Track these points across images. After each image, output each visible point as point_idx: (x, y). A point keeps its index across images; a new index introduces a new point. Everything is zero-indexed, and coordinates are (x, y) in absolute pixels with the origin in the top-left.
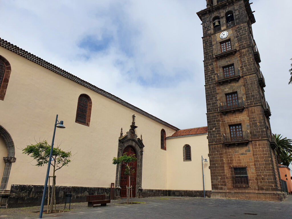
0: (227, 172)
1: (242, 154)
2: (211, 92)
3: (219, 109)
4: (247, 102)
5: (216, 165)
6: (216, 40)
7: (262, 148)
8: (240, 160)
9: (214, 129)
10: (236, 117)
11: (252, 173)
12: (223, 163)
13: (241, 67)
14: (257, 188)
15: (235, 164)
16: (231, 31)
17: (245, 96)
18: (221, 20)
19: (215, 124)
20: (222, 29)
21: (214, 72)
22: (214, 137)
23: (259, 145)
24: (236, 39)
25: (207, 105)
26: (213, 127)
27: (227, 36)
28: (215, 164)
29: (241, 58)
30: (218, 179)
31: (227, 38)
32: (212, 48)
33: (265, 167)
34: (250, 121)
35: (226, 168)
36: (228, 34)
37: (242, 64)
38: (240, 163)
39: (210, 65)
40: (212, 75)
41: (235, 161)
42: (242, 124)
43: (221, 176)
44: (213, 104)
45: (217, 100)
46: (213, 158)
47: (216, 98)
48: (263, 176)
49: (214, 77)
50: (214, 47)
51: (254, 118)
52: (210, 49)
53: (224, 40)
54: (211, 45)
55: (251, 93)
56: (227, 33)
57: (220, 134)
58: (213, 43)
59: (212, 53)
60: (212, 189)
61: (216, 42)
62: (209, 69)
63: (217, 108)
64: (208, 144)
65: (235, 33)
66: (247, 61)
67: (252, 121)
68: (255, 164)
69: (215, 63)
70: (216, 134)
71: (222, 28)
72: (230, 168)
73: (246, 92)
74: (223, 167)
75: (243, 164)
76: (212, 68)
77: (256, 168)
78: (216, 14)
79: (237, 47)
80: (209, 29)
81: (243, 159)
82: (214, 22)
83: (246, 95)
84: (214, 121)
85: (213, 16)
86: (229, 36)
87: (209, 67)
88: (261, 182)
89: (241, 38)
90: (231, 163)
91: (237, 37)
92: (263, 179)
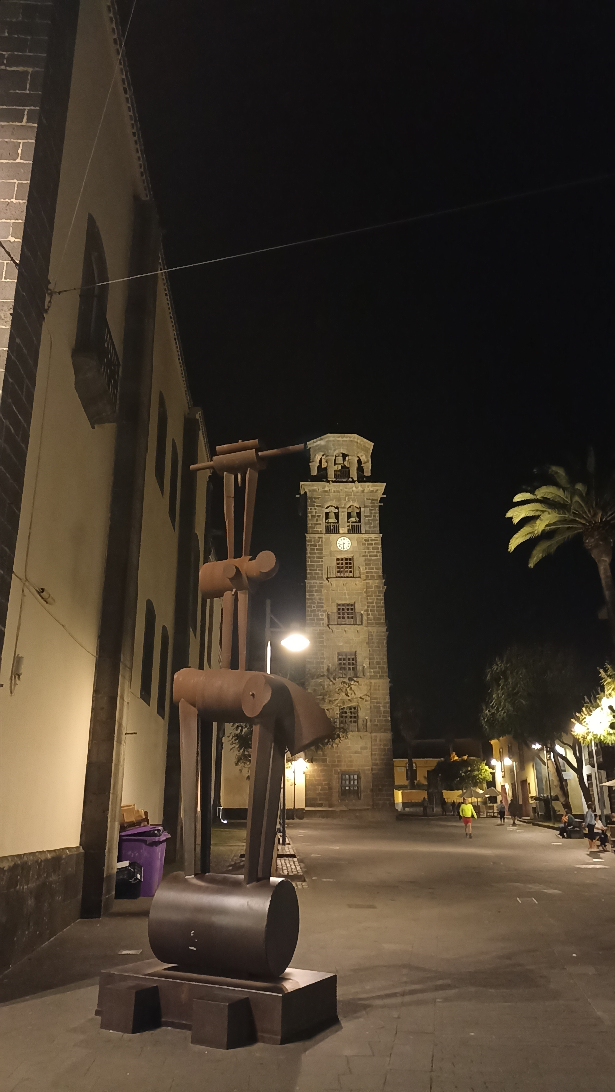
0: (332, 780)
1: (356, 752)
4: (371, 672)
5: (316, 767)
6: (330, 547)
7: (383, 745)
8: (351, 761)
11: (367, 782)
12: (327, 766)
13: (367, 611)
15: (344, 767)
16: (355, 541)
17: (367, 661)
18: (341, 514)
20: (341, 531)
21: (322, 607)
23: (380, 741)
24: (363, 559)
27: (349, 548)
28: (313, 766)
29: (368, 596)
30: (317, 789)
31: (349, 554)
32: (322, 561)
33: (385, 774)
36: (350, 546)
37: (368, 607)
38: (352, 766)
39: (316, 591)
40: (318, 611)
41: (344, 761)
43: (321, 785)
44: (317, 663)
45: (324, 659)
47: (323, 654)
48: (381, 787)
49: (322, 615)
50: (325, 560)
51: (376, 698)
52: (319, 562)
53: (343, 554)
54: (321, 555)
55: (377, 658)
56: (350, 542)
58: (324, 552)
59: (322, 570)
60: (306, 806)
61: (330, 553)
62: (315, 599)
65: (362, 547)
66: (376, 603)
67: (373, 703)
69: (326, 591)
71: (340, 529)
72: (336, 772)
73: (370, 655)
74: (326, 770)
75: (354, 769)
77: (373, 774)
78: (331, 498)
79: (363, 573)
80: (319, 521)
81: (357, 760)
82: (327, 510)
83: (370, 659)
85: (328, 500)
86: (352, 550)
87: (315, 594)
88: (377, 795)
89: (370, 560)
91: (364, 557)
92: (380, 790)
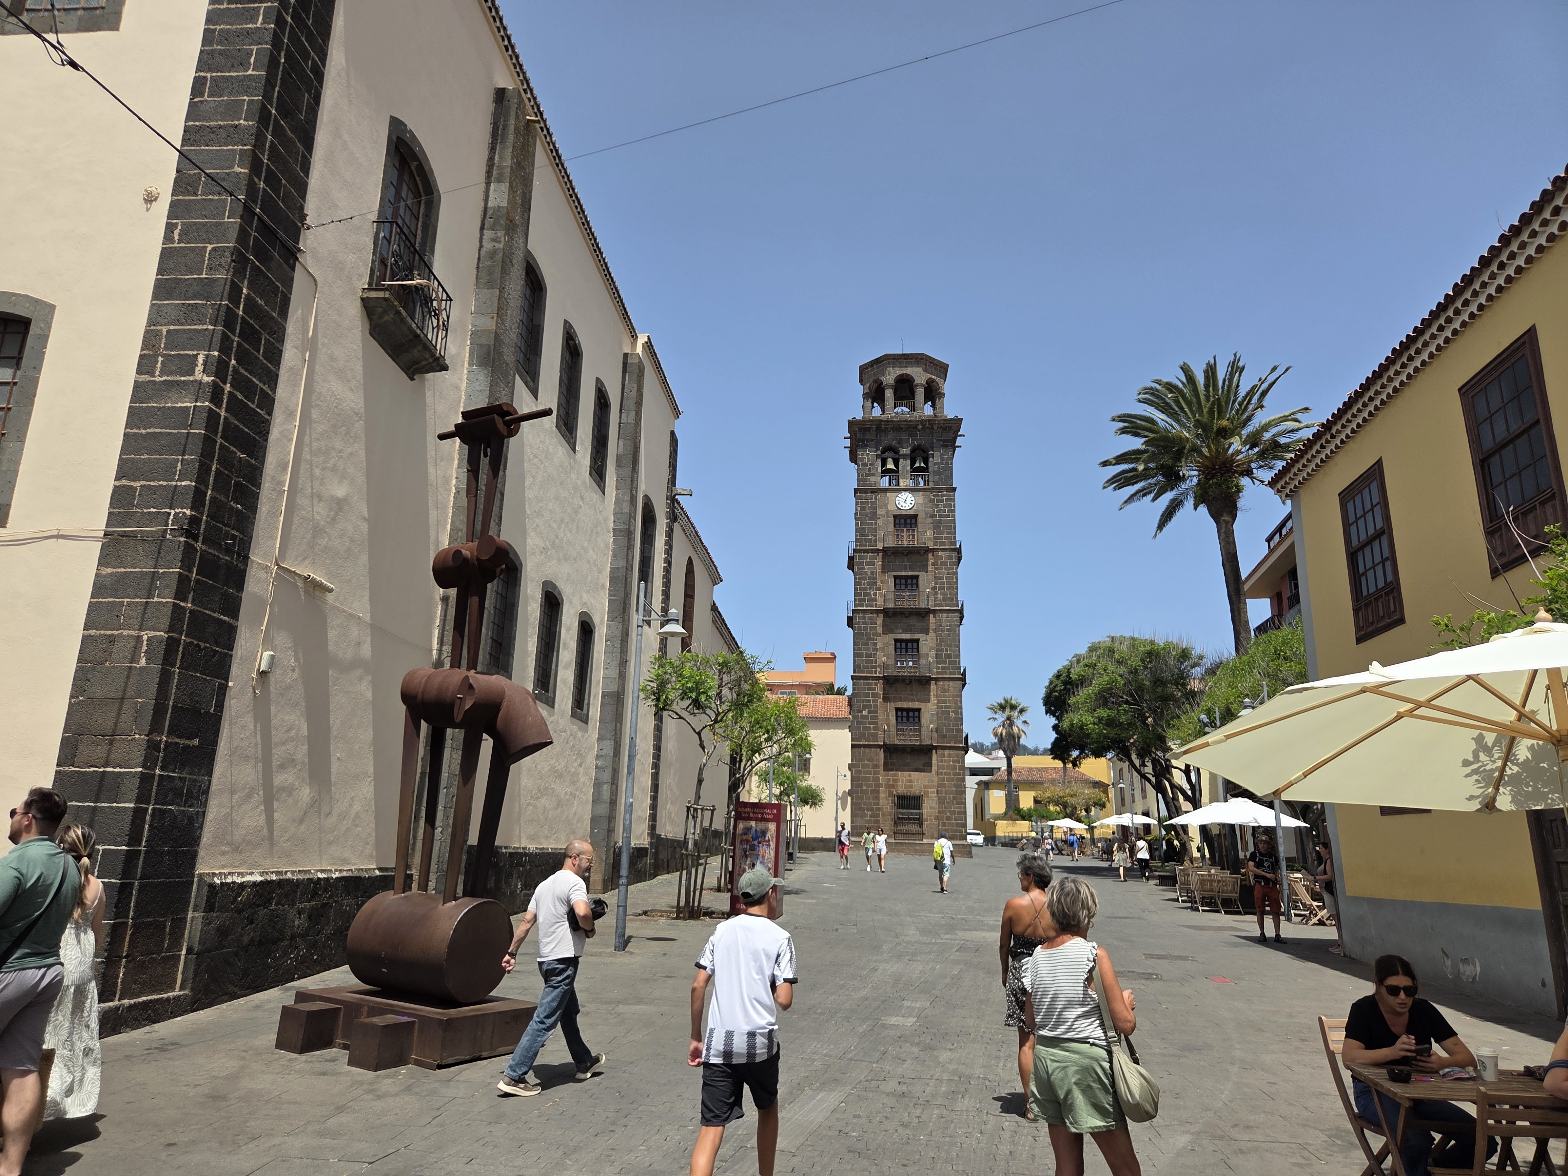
0: (886, 804)
2: (866, 629)
3: (878, 669)
4: (938, 668)
5: (864, 788)
6: (886, 505)
7: (953, 761)
8: (910, 781)
9: (865, 713)
10: (913, 695)
11: (931, 808)
12: (879, 785)
13: (934, 588)
14: (936, 836)
15: (901, 789)
16: (920, 497)
17: (933, 653)
18: (902, 462)
19: (869, 701)
20: (902, 485)
21: (876, 583)
22: (865, 728)
23: (949, 756)
24: (930, 520)
25: (855, 655)
26: (865, 707)
27: (911, 506)
28: (861, 786)
29: (936, 569)
30: (866, 815)
31: (912, 513)
32: (876, 524)
33: (954, 798)
34: (939, 707)
35: (882, 795)
36: (913, 502)
38: (911, 787)
39: (868, 564)
41: (903, 781)
42: (922, 711)
43: (871, 810)
44: (868, 655)
45: (877, 650)
46: (860, 772)
47: (876, 644)
48: (948, 814)
49: (875, 594)
50: (880, 522)
51: (944, 702)
52: (871, 524)
53: (904, 513)
54: (874, 516)
55: (947, 650)
56: (913, 499)
57: (876, 723)
58: (879, 512)
59: (875, 536)
61: (887, 512)
62: (866, 574)
63: (875, 667)
64: (850, 743)
65: (930, 504)
66: (946, 578)
67: (941, 707)
68: (937, 791)
70: (870, 723)
71: (901, 480)
72: (891, 794)
73: (937, 645)
74: (878, 792)
75: (915, 791)
76: (872, 573)
77: (939, 798)
78: (889, 439)
79: (930, 539)
80: (873, 471)
81: (918, 780)
82: (884, 456)
83: (937, 650)
84: (868, 695)
85: (885, 443)
86: (915, 508)
87: (866, 568)
88: (944, 824)
89: (940, 522)
90: (893, 786)
91: (932, 516)
92: (948, 818)
